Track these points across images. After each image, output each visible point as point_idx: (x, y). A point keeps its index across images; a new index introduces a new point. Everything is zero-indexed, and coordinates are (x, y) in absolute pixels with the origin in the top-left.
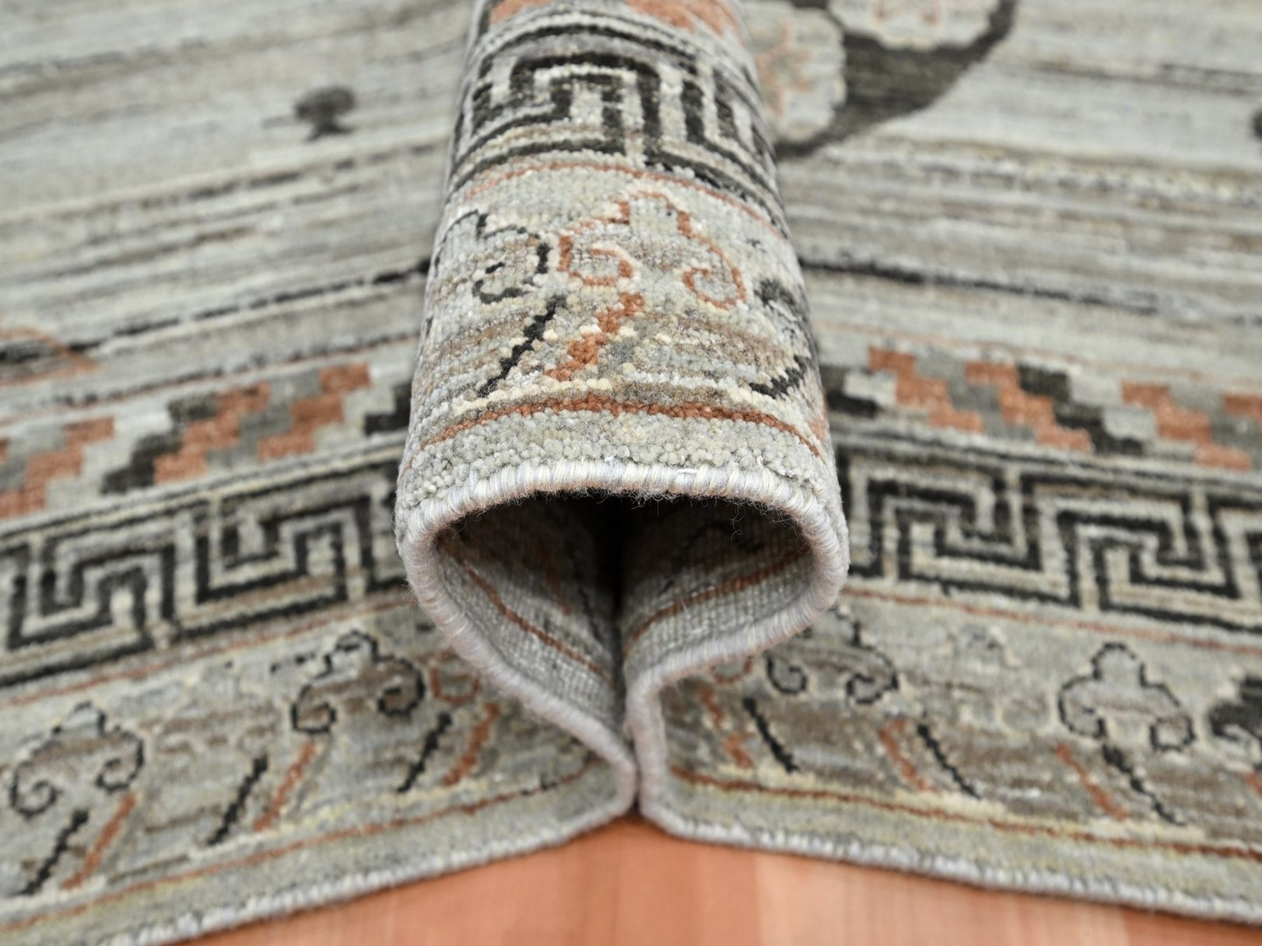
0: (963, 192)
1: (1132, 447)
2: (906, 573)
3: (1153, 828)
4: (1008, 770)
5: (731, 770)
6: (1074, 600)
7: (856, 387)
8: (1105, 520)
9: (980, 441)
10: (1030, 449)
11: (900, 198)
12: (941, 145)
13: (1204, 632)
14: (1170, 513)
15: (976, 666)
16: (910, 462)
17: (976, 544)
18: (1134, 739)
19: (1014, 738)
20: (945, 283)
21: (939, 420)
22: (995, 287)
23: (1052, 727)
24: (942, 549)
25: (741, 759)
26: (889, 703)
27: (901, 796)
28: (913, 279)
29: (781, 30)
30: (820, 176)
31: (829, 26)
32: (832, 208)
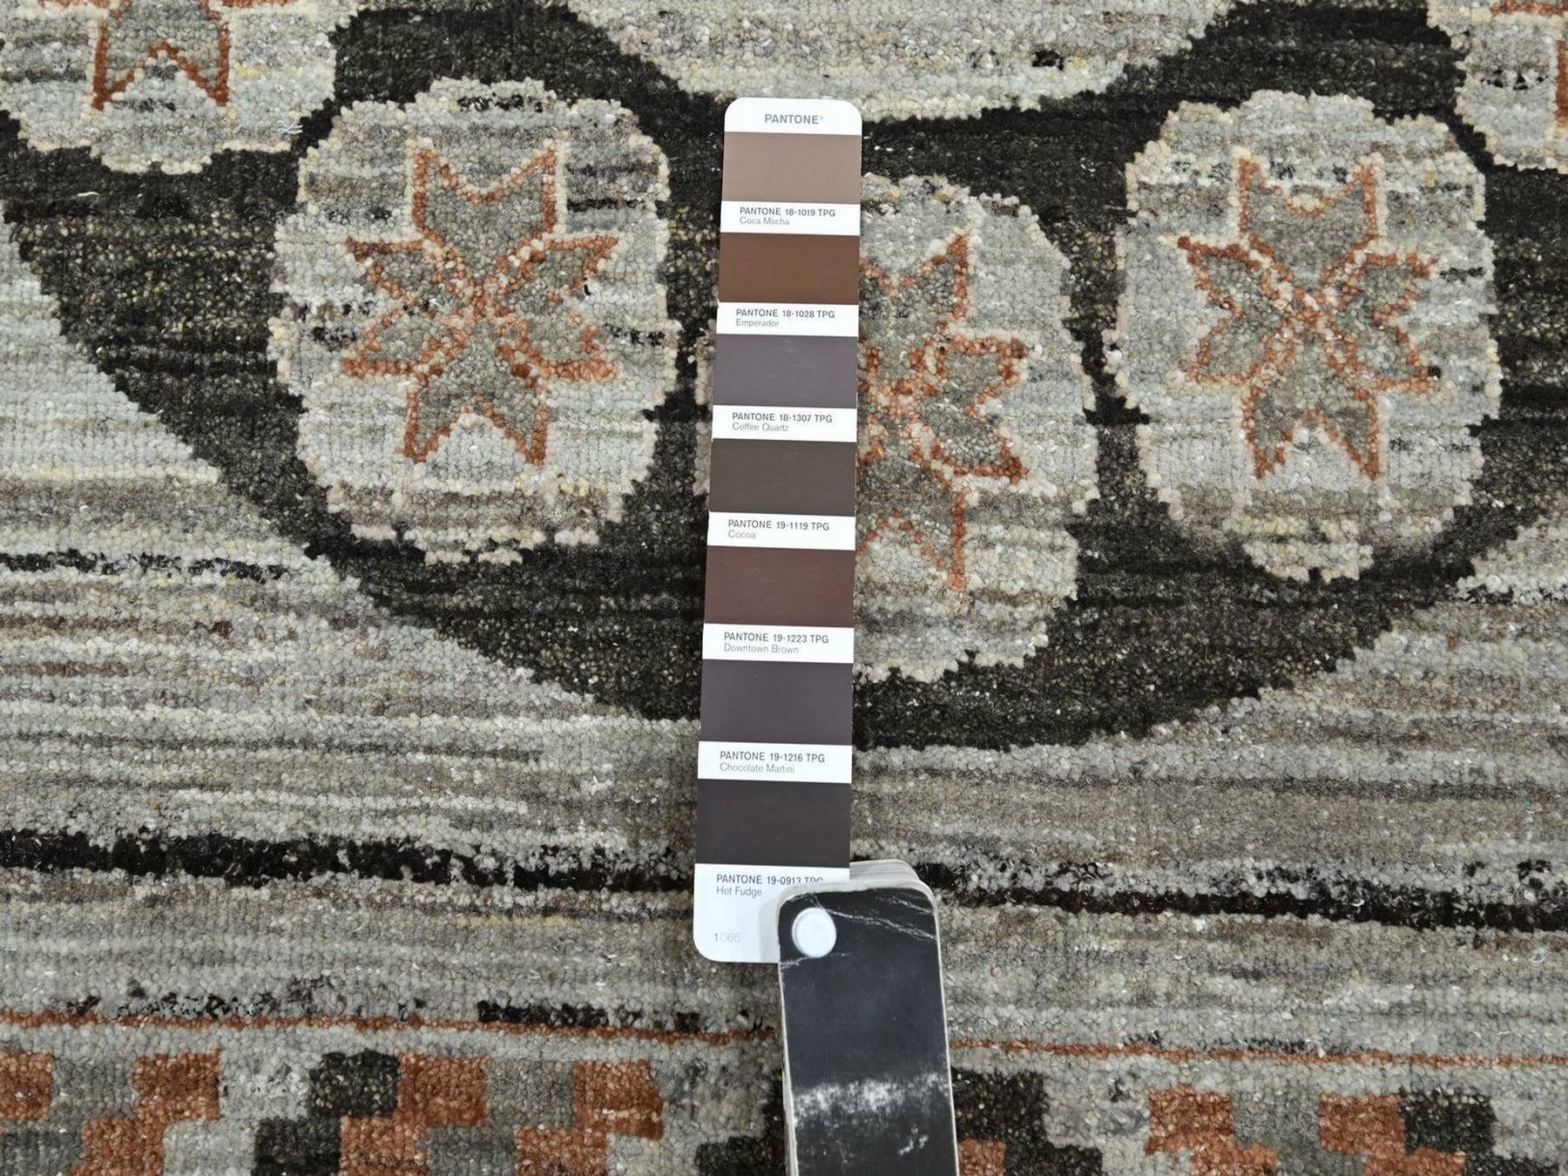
29: (1361, 194)
30: (1468, 655)
31: (1459, 166)
32: (1502, 741)
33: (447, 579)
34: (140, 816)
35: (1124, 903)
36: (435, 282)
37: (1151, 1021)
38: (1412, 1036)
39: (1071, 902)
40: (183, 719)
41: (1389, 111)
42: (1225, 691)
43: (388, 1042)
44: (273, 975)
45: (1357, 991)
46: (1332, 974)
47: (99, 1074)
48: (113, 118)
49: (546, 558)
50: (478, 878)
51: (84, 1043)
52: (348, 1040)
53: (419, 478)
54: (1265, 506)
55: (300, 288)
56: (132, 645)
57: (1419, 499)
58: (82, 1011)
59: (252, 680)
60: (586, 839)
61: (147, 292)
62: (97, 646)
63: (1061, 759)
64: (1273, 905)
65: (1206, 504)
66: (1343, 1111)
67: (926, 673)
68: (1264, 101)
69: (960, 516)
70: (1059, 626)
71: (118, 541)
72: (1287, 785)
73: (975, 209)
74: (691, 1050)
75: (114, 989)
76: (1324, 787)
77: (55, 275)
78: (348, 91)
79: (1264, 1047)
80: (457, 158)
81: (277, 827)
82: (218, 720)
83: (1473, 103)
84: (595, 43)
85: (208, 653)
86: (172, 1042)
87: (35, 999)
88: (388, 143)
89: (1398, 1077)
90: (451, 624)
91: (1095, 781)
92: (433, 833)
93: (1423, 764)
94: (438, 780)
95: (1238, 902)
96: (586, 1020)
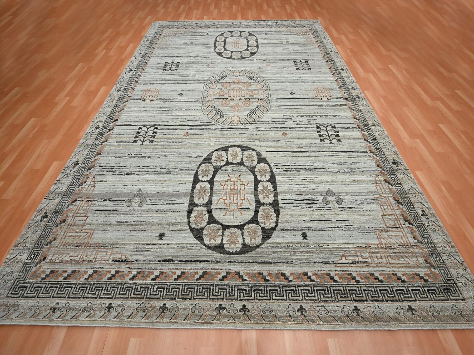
0: (275, 250)
1: (291, 281)
2: (273, 299)
3: (293, 322)
4: (282, 318)
5: (261, 322)
6: (287, 300)
7: (267, 278)
8: (289, 290)
9: (278, 283)
10: (282, 283)
11: (269, 252)
12: (272, 243)
13: (297, 301)
14: (294, 288)
15: (279, 308)
16: (272, 286)
17: (278, 295)
18: (291, 314)
19: (282, 315)
20: (274, 263)
21: (274, 281)
22: (278, 263)
23: (285, 314)
24: (276, 296)
25: (261, 321)
26: (272, 314)
27: (274, 323)
28: (271, 263)
29: (255, 228)
30: (261, 250)
31: (260, 227)
32: (263, 254)
33: (211, 247)
34: (195, 259)
35: (244, 263)
36: (211, 233)
37: (246, 269)
38: (259, 269)
39: (241, 263)
40: (197, 254)
41: (256, 225)
42: (249, 252)
43: (207, 271)
44: (201, 267)
45: (256, 267)
46: (255, 266)
47: (192, 272)
48: (196, 226)
49: (216, 246)
50: (212, 262)
51: (191, 271)
52: (205, 270)
53: (210, 242)
54: (251, 243)
55: (204, 234)
56: (195, 251)
57: (258, 243)
58: (191, 269)
59: (201, 252)
60: (217, 260)
61: (197, 234)
62: (193, 251)
63: (241, 255)
64: (252, 263)
65: (248, 243)
66: (255, 273)
67: (234, 251)
68: (250, 224)
69: (236, 244)
70: (241, 249)
71: (195, 246)
72: (252, 257)
73: (237, 229)
74: (222, 271)
75: (193, 268)
76: (254, 257)
77: (193, 233)
78: (207, 225)
79: (251, 270)
80: (212, 228)
81: (201, 260)
82: (199, 254)
83: (260, 224)
84: (219, 222)
85: (199, 251)
86: (196, 271)
87: (189, 269)
88: (209, 227)
89: (258, 271)
90: (211, 249)
91: (243, 256)
92: (209, 260)
93: (259, 255)
94: (209, 257)
95: (250, 262)
96: (217, 269)
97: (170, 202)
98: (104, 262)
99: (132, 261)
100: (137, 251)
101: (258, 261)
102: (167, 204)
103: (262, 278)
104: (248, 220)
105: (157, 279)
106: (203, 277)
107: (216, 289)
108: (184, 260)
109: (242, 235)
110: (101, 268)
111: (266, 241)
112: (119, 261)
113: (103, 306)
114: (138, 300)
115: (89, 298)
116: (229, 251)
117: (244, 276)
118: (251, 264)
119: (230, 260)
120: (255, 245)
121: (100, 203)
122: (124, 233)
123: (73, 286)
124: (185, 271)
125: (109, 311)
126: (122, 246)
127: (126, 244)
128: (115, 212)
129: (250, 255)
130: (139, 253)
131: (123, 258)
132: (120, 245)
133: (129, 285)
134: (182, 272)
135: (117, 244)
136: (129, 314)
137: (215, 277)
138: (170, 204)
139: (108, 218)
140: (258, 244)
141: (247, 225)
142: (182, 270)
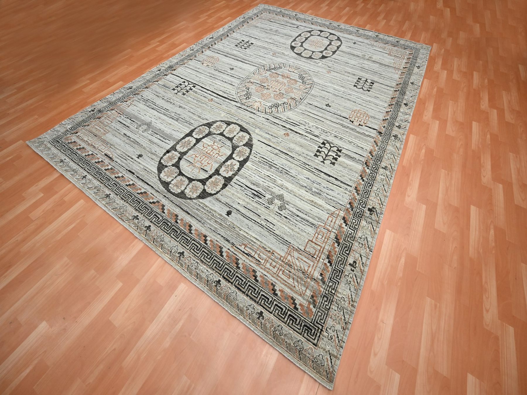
0: (199, 208)
1: (192, 233)
2: (170, 235)
3: (169, 256)
4: (165, 249)
5: (150, 241)
6: (178, 242)
7: (178, 221)
8: (185, 238)
9: (182, 228)
10: (185, 231)
11: (194, 206)
12: (202, 203)
13: (184, 248)
14: (189, 239)
15: (168, 243)
16: (177, 228)
17: (176, 235)
18: (173, 251)
19: (167, 248)
20: (191, 215)
21: (181, 226)
22: (194, 217)
23: (169, 248)
24: (173, 235)
25: (151, 241)
26: (162, 242)
27: (158, 248)
28: (189, 214)
29: (199, 187)
30: (190, 202)
31: (203, 188)
32: (189, 205)
34: (146, 181)
35: (173, 202)
36: (169, 172)
37: (170, 206)
38: (178, 212)
39: (171, 201)
41: (202, 185)
42: (182, 198)
44: (146, 188)
45: (178, 210)
47: (138, 187)
48: (164, 162)
49: (165, 182)
50: (154, 189)
51: (139, 186)
52: (146, 191)
53: (163, 177)
54: (188, 194)
55: (165, 170)
56: (151, 176)
58: (139, 185)
59: (153, 179)
60: (158, 190)
61: (160, 167)
63: (175, 197)
65: (186, 193)
66: (174, 213)
67: (173, 192)
68: (199, 182)
69: (178, 188)
70: (178, 193)
71: (153, 173)
73: (187, 180)
74: (156, 198)
75: (141, 185)
76: (182, 203)
77: (158, 165)
78: (171, 166)
79: (173, 210)
80: (173, 169)
81: (150, 184)
82: (151, 180)
83: (205, 186)
84: (180, 168)
86: (141, 188)
88: (171, 168)
89: (176, 213)
90: (160, 181)
91: (175, 198)
92: (154, 187)
93: (186, 204)
94: (156, 185)
95: (176, 205)
96: (154, 195)
97: (162, 139)
98: (100, 152)
99: (113, 161)
100: (120, 156)
101: (182, 207)
102: (159, 139)
103: (175, 219)
104: (199, 179)
105: (118, 178)
106: (142, 194)
107: (143, 205)
108: (141, 178)
109: (187, 185)
110: (96, 154)
111: (199, 199)
112: (107, 156)
113: (83, 174)
114: (100, 182)
115: (80, 166)
116: (170, 190)
117: (166, 210)
118: (176, 206)
119: (165, 195)
120: (189, 197)
121: (124, 118)
122: (122, 142)
123: (78, 155)
124: (135, 184)
125: (82, 179)
126: (115, 149)
127: (118, 149)
128: (127, 127)
129: (181, 201)
130: (120, 158)
131: (111, 156)
132: (115, 148)
133: (102, 172)
134: (133, 183)
135: (114, 146)
136: (90, 187)
137: (148, 199)
138: (161, 140)
139: (121, 129)
140: (192, 198)
141: (196, 181)
142: (134, 183)
